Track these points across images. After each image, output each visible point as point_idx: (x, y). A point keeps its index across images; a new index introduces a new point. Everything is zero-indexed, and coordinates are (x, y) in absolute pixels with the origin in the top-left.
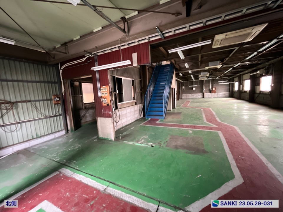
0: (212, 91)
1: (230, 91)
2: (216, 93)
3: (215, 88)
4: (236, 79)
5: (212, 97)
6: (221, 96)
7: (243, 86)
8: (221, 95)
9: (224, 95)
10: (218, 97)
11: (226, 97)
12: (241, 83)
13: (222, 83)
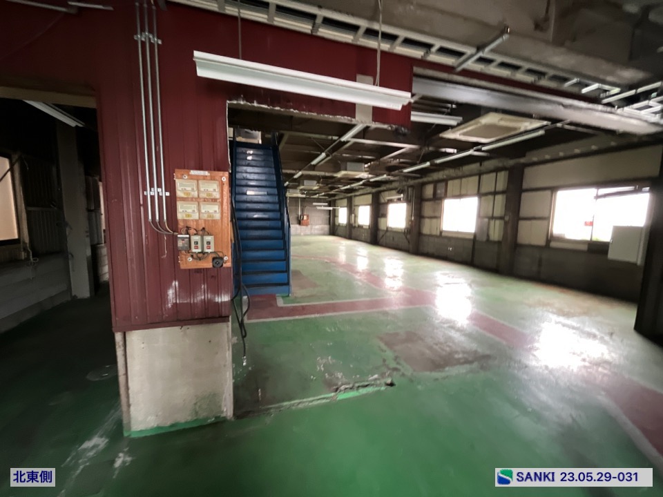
0: (302, 222)
1: (330, 224)
2: (309, 226)
3: (308, 216)
4: (345, 202)
5: (302, 234)
6: (316, 232)
7: (355, 217)
8: (317, 229)
9: (322, 229)
10: (311, 235)
11: (324, 234)
12: (352, 211)
13: (321, 206)
